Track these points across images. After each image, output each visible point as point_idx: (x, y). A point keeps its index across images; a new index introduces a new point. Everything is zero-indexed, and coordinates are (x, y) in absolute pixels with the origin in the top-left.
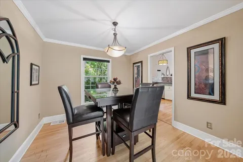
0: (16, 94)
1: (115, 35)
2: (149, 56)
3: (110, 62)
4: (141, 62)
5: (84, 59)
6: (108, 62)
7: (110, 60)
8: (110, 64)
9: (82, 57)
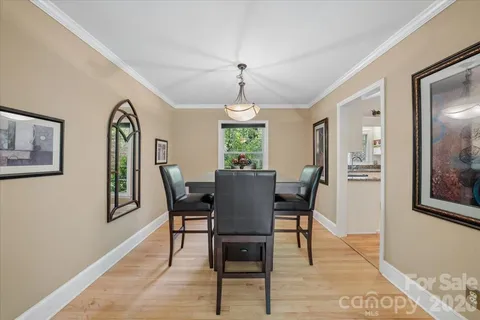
0: (137, 173)
1: (242, 85)
2: (339, 105)
3: (267, 126)
4: (326, 121)
5: (224, 126)
6: (263, 126)
7: (266, 123)
8: (266, 129)
9: (220, 122)
